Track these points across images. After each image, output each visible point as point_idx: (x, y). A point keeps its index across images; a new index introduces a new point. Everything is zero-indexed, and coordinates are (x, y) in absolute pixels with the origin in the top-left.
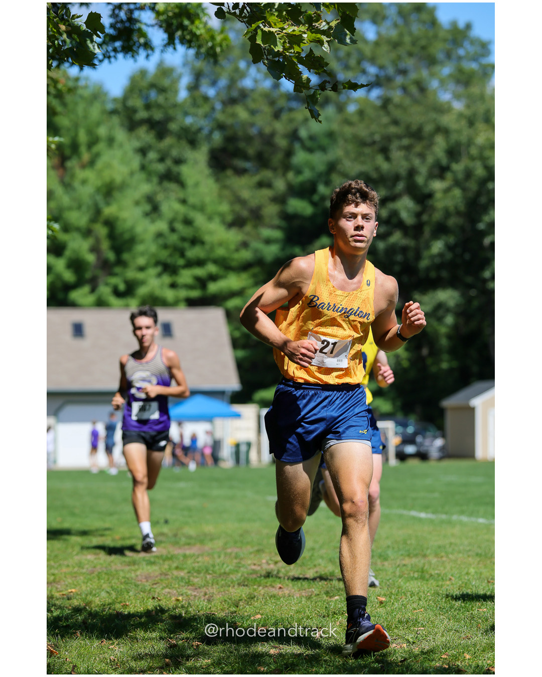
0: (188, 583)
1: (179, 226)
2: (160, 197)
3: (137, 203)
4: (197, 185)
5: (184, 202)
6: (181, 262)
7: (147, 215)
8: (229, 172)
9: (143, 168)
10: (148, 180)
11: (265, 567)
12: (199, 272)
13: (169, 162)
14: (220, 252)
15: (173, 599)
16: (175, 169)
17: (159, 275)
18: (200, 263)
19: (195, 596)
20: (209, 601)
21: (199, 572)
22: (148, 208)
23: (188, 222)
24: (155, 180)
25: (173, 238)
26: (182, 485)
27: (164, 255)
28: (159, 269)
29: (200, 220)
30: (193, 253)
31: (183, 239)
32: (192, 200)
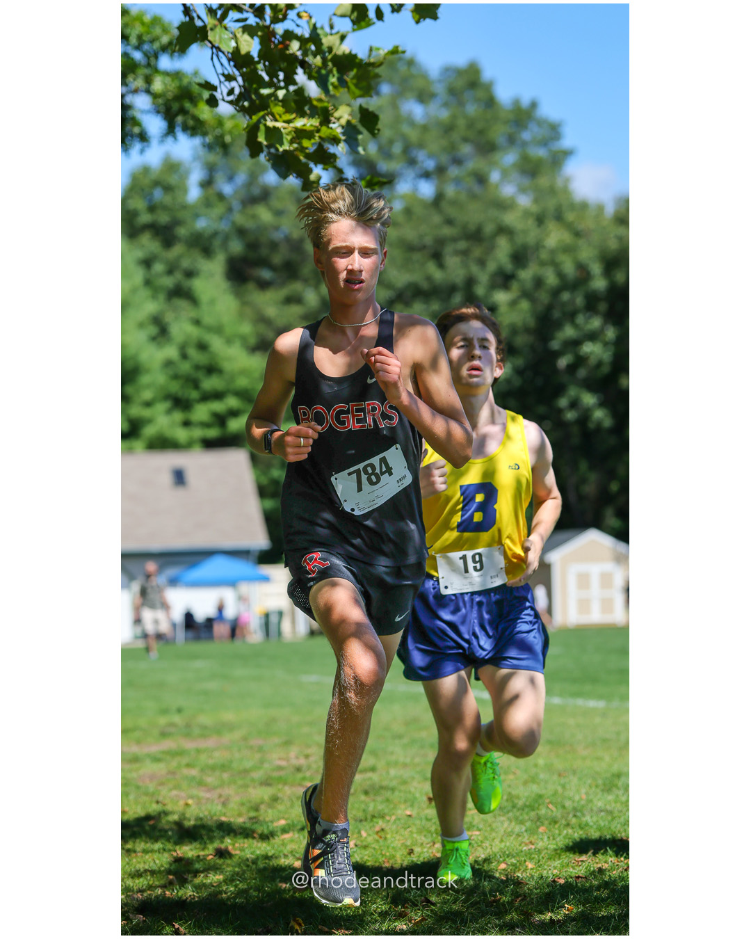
0: (201, 784)
1: (192, 352)
2: (169, 317)
3: (141, 325)
4: (212, 302)
5: (197, 322)
6: (194, 395)
7: (153, 339)
8: (251, 286)
9: (148, 283)
10: (154, 297)
11: (295, 762)
12: (218, 407)
13: (178, 276)
14: (242, 382)
15: (182, 803)
16: (187, 283)
17: (169, 412)
18: (218, 396)
19: (208, 799)
20: (224, 804)
21: (213, 768)
22: (153, 330)
23: (202, 347)
24: (162, 297)
25: (185, 367)
26: (198, 664)
27: (175, 387)
28: (167, 405)
29: (216, 343)
30: (210, 383)
31: (197, 367)
32: (208, 320)
